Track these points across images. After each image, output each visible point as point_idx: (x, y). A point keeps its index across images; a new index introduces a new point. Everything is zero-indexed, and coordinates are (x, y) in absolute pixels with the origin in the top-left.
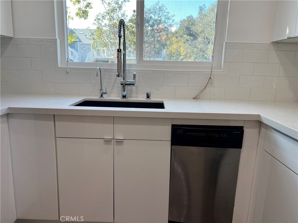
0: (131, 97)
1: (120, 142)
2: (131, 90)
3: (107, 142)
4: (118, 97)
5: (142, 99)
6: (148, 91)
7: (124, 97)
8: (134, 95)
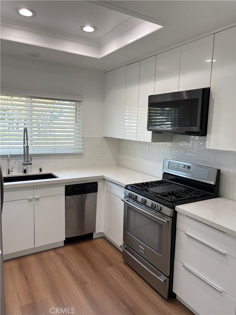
1: (37, 199)
3: (30, 200)
5: (36, 172)
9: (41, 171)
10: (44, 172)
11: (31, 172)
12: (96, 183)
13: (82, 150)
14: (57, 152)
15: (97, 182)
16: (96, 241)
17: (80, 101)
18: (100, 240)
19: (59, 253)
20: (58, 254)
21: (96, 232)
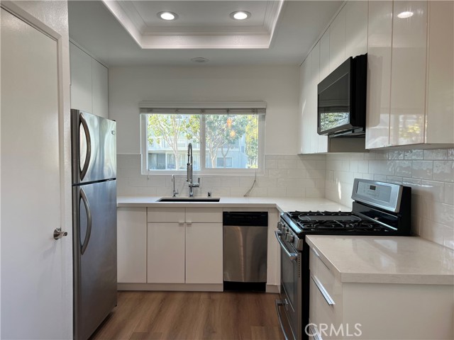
0: (196, 196)
1: (189, 224)
2: (197, 191)
3: (181, 224)
4: (186, 196)
6: (209, 191)
7: (191, 196)
8: (199, 194)
9: (209, 196)
10: (213, 197)
12: (266, 214)
16: (267, 296)
17: (265, 109)
19: (212, 298)
21: (267, 284)
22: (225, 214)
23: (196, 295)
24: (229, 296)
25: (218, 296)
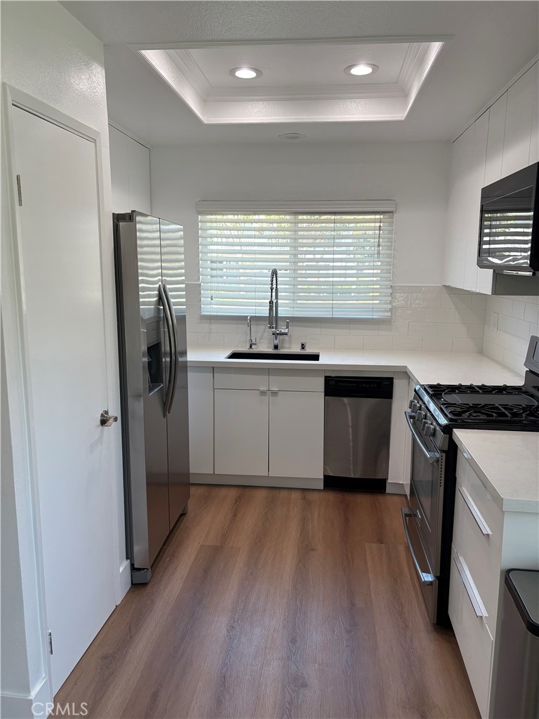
0: (283, 348)
1: (275, 393)
2: (283, 340)
3: (263, 393)
4: (268, 348)
5: (296, 350)
6: (303, 342)
7: (276, 347)
8: (287, 345)
9: (303, 348)
10: (309, 351)
11: (289, 348)
12: (391, 380)
13: (389, 314)
14: (337, 315)
15: (393, 378)
16: (388, 498)
17: (392, 212)
18: (396, 498)
19: (307, 497)
20: (304, 498)
21: (389, 481)
22: (328, 380)
23: (284, 494)
24: (331, 496)
25: (316, 496)
